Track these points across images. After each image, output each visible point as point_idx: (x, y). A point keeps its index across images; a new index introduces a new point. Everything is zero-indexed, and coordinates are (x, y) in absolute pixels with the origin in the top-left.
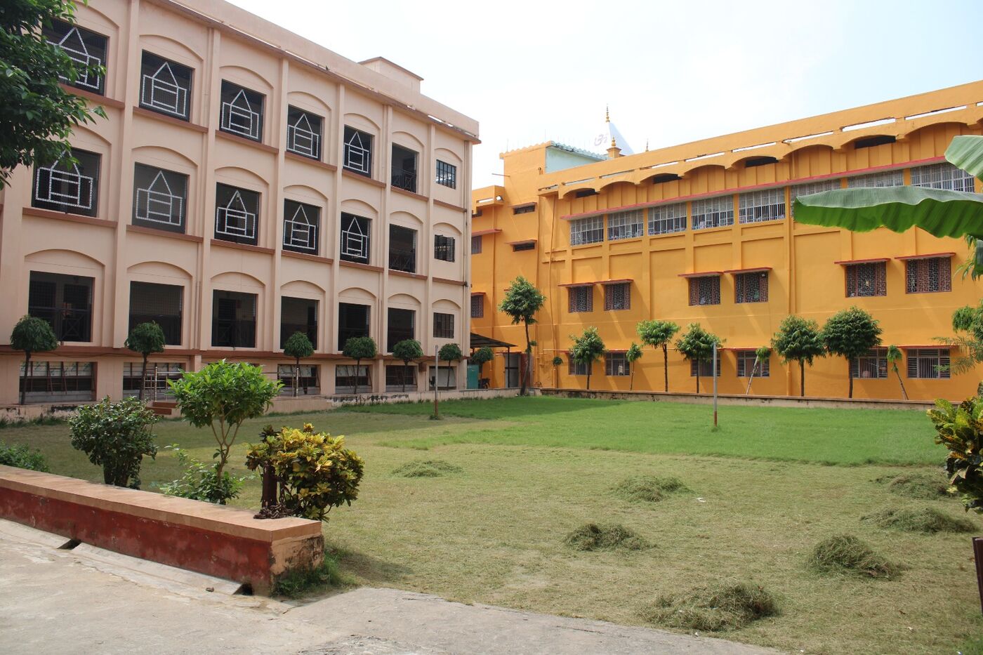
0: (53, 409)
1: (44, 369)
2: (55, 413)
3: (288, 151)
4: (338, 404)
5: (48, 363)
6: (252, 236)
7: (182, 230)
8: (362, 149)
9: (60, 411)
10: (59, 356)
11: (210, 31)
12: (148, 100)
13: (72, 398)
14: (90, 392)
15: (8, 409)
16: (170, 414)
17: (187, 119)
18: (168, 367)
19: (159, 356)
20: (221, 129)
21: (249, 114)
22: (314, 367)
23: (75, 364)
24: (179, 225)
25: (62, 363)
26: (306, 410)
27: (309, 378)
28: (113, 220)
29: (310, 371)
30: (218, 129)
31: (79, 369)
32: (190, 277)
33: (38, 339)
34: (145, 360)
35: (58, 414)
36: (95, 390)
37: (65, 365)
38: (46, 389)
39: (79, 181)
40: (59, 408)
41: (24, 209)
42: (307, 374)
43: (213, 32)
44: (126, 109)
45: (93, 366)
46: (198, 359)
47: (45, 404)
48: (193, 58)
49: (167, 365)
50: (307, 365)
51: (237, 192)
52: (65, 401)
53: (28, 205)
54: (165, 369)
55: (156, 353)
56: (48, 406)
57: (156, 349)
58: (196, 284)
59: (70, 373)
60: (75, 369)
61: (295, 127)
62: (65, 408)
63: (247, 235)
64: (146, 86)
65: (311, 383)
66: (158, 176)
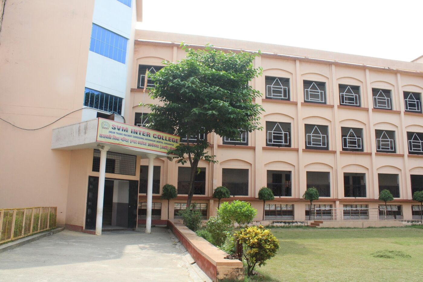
0: (273, 222)
1: (274, 207)
2: (274, 224)
3: (374, 108)
4: (410, 224)
5: (275, 205)
6: (360, 148)
7: (327, 149)
8: (415, 100)
9: (276, 223)
10: (279, 202)
11: (330, 66)
12: (308, 98)
13: (286, 218)
14: (292, 216)
15: (257, 222)
16: (319, 226)
17: (325, 103)
18: (325, 206)
19: (317, 201)
20: (340, 104)
21: (353, 95)
22: (399, 206)
23: (286, 205)
24: (326, 147)
25: (281, 205)
26: (387, 226)
27: (397, 211)
28: (297, 148)
29: (397, 208)
30: (339, 104)
31: (288, 207)
32: (332, 168)
33: (266, 195)
34: (311, 203)
35: (275, 224)
36: (294, 216)
37: (282, 205)
38: (275, 215)
39: (283, 134)
40: (276, 222)
41: (263, 147)
42: (395, 209)
43: (331, 66)
44: (298, 104)
45: (293, 206)
46: (338, 203)
47: (270, 221)
48: (325, 78)
49: (325, 205)
50: (395, 205)
51: (351, 129)
52: (282, 220)
53: (265, 145)
54: (324, 207)
55: (315, 200)
56: (272, 221)
57: (314, 199)
58: (335, 171)
59: (284, 209)
60: (286, 207)
61: (377, 97)
62: (278, 222)
63: (358, 147)
64: (306, 94)
65: (398, 213)
66: (315, 128)
